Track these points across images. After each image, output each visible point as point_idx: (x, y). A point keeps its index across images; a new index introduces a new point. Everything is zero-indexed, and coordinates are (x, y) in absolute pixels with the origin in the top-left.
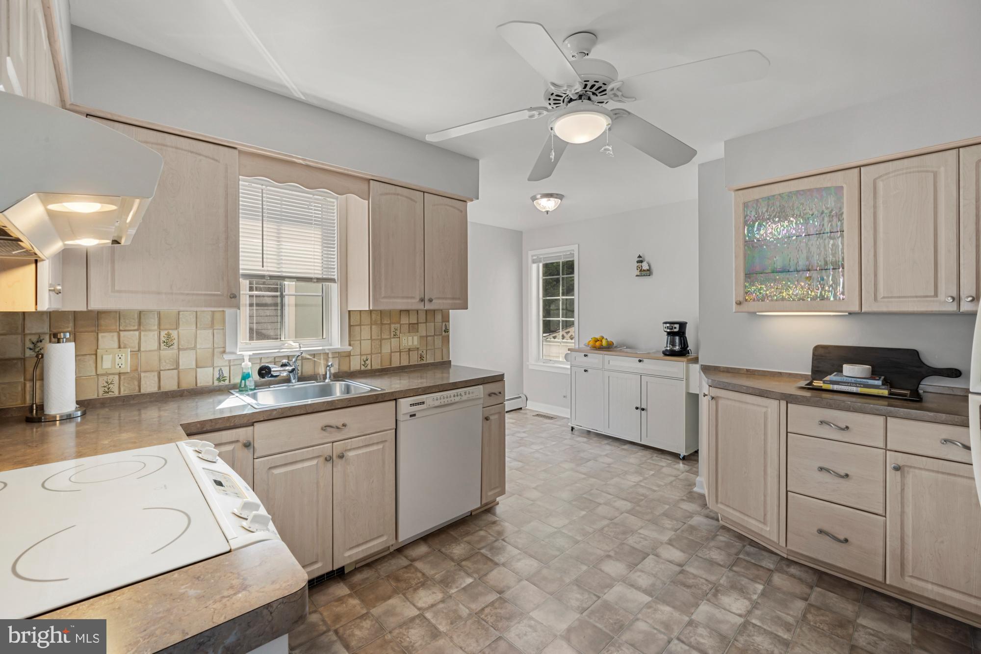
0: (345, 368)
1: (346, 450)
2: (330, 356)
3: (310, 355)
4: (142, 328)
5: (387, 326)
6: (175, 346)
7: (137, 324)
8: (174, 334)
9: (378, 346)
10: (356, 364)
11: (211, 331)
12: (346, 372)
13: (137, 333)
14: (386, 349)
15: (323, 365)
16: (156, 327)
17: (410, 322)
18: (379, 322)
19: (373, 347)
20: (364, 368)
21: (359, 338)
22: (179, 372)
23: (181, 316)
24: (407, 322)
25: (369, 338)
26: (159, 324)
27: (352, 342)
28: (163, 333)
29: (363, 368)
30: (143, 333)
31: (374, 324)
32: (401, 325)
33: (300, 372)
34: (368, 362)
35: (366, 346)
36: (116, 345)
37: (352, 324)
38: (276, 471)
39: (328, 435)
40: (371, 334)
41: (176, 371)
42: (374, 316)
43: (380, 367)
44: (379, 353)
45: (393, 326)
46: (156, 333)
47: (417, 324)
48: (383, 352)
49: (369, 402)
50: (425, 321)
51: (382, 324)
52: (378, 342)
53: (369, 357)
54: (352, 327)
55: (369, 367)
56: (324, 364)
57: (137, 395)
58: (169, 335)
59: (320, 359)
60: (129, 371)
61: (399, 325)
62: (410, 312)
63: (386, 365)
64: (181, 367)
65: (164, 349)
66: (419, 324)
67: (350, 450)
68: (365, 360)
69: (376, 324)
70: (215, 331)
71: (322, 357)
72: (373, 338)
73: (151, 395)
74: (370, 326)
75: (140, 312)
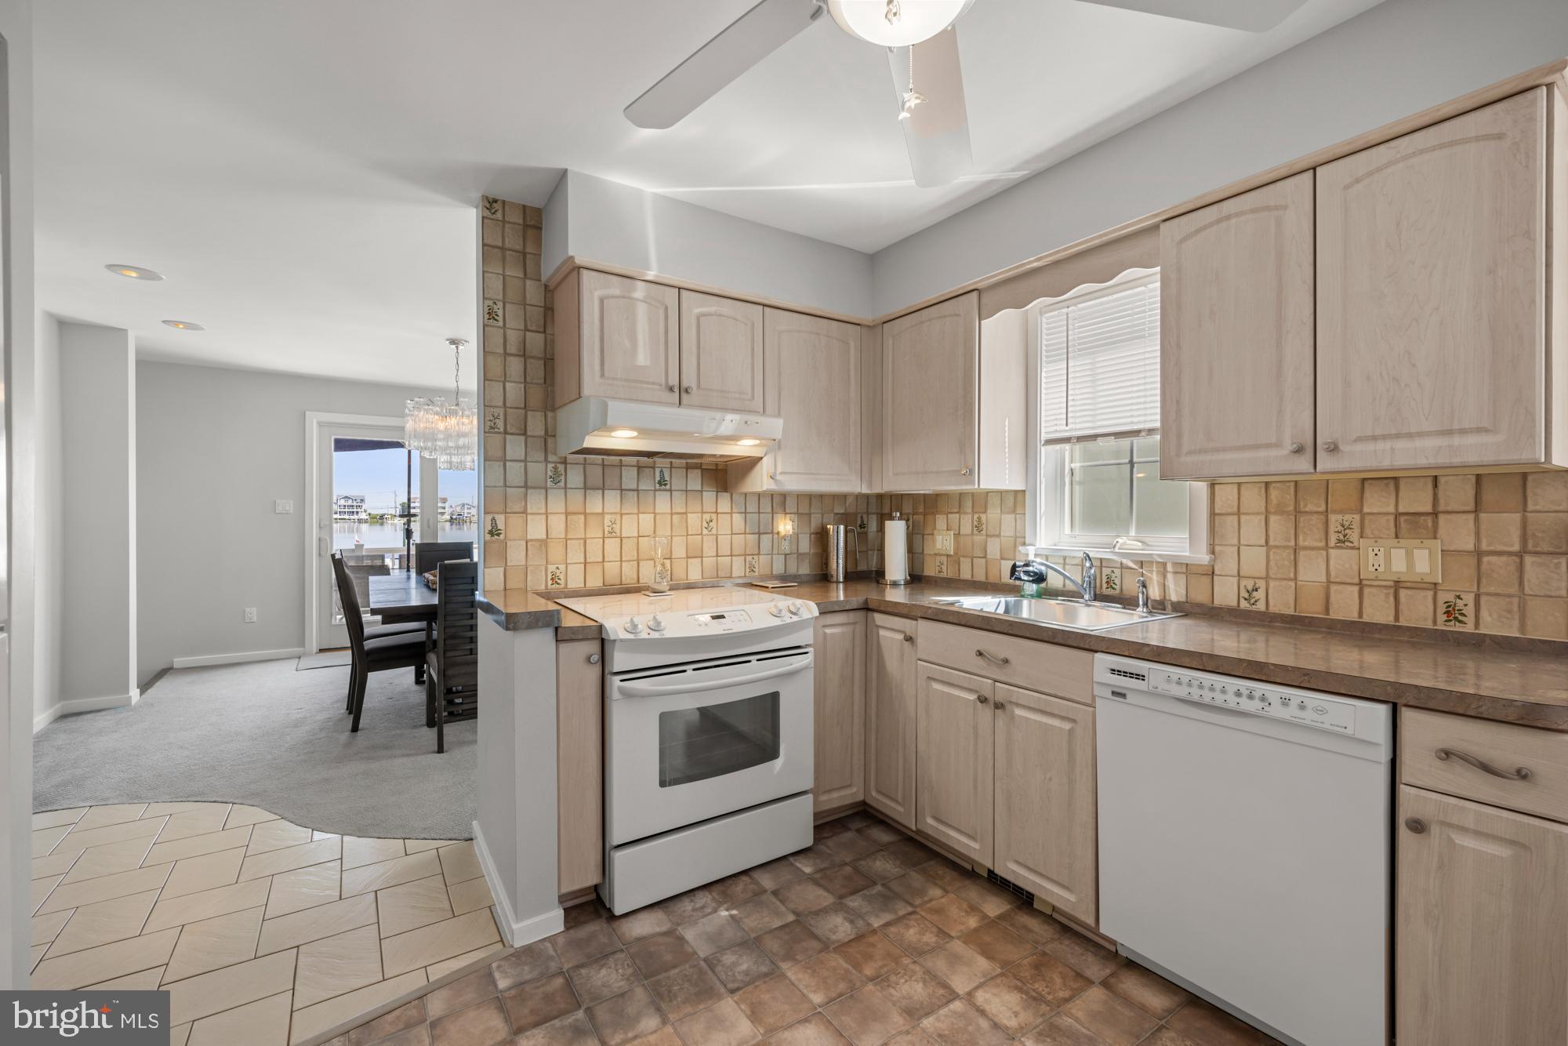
0: (1201, 596)
1: (1010, 702)
2: (1169, 568)
3: (1135, 562)
4: (962, 511)
5: (1314, 517)
6: (984, 532)
7: (957, 506)
8: (983, 517)
9: (1286, 563)
10: (1226, 594)
11: (1013, 516)
12: (1200, 605)
13: (958, 515)
14: (1312, 572)
15: (1155, 582)
16: (970, 510)
17: (1401, 509)
18: (1291, 508)
19: (1272, 563)
20: (1248, 605)
21: (1235, 541)
22: (987, 561)
23: (989, 498)
24: (1391, 509)
25: (1263, 542)
26: (973, 507)
27: (1217, 549)
28: (976, 516)
29: (1244, 605)
30: (962, 516)
31: (1275, 513)
32: (1363, 516)
33: (1118, 587)
34: (1260, 595)
35: (1254, 560)
36: (945, 528)
37: (1217, 511)
38: (936, 686)
39: (985, 665)
40: (1267, 535)
41: (984, 560)
42: (1274, 494)
43: (1291, 612)
44: (1291, 580)
45: (1334, 518)
46: (970, 516)
47: (1435, 514)
48: (1301, 577)
49: (1040, 638)
50: (1472, 507)
51: (1298, 512)
52: (1287, 555)
53: (1261, 584)
54: (1217, 518)
55: (1261, 606)
56: (1158, 581)
57: (955, 579)
58: (979, 518)
59: (1151, 572)
60: (952, 553)
61: (1357, 517)
62: (1402, 483)
63: (1312, 608)
64: (989, 557)
65: (977, 535)
66: (1442, 518)
67: (1018, 705)
68: (1250, 589)
69: (1280, 511)
70: (1018, 516)
71: (1154, 569)
72: (1271, 543)
73: (965, 582)
74: (1263, 517)
75: (961, 494)
